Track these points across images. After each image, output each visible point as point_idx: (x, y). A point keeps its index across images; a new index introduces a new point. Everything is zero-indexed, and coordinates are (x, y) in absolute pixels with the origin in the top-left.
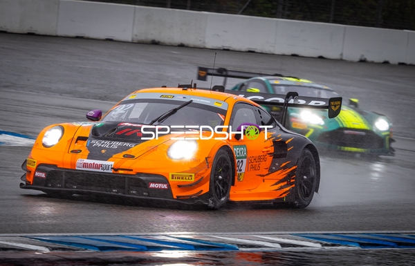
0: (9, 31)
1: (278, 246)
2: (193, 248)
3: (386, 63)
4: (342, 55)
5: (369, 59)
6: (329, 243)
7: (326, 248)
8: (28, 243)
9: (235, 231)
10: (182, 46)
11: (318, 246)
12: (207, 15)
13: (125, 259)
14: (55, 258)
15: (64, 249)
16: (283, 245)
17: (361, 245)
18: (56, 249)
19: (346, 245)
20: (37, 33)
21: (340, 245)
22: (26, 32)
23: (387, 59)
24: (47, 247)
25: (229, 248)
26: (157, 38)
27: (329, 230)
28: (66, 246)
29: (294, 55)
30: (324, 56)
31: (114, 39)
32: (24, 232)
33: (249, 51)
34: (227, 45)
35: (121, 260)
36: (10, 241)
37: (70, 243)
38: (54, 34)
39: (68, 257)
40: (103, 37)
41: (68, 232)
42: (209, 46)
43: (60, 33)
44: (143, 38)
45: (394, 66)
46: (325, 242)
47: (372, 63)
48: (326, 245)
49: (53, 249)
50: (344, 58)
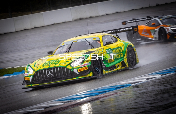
0: (27, 29)
2: (115, 89)
3: (166, 4)
4: (149, 5)
5: (160, 4)
6: (164, 74)
7: (163, 76)
8: (55, 103)
9: (128, 79)
10: (91, 17)
11: (160, 76)
12: (97, 4)
13: (92, 100)
14: (66, 106)
15: (69, 102)
16: (147, 79)
18: (66, 102)
19: (170, 73)
20: (37, 27)
21: (168, 74)
22: (33, 27)
23: (166, 2)
24: (62, 103)
25: (128, 85)
26: (81, 17)
27: (162, 69)
28: (69, 101)
29: (132, 10)
30: (143, 7)
31: (66, 21)
32: (53, 100)
33: (116, 13)
34: (107, 13)
35: (90, 100)
36: (48, 104)
37: (71, 99)
38: (44, 26)
39: (71, 104)
40: (62, 22)
41: (68, 95)
42: (101, 15)
43: (46, 25)
44: (76, 18)
45: (170, 4)
46: (162, 74)
47: (162, 5)
48: (163, 75)
49: (65, 103)
50: (150, 6)
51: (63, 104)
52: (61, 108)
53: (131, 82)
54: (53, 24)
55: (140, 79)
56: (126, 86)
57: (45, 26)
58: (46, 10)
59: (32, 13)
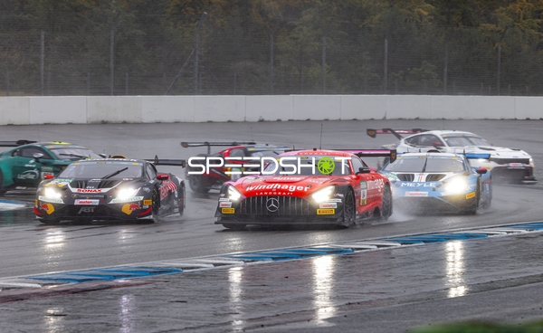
1: (212, 266)
3: (279, 121)
4: (245, 118)
5: (266, 119)
10: (124, 123)
12: (141, 98)
13: (99, 287)
15: (51, 284)
16: (215, 265)
17: (273, 259)
20: (14, 124)
22: (6, 123)
23: (279, 118)
25: (175, 271)
26: (105, 119)
28: (53, 282)
29: (209, 122)
30: (232, 120)
31: (73, 122)
32: (21, 274)
34: (158, 119)
35: (95, 288)
40: (65, 122)
42: (145, 121)
44: (94, 120)
45: (285, 122)
47: (269, 122)
49: (44, 285)
51: (39, 286)
52: (35, 293)
53: (182, 265)
54: (45, 124)
55: (201, 263)
56: (171, 271)
57: (30, 125)
58: (38, 93)
59: (8, 95)
